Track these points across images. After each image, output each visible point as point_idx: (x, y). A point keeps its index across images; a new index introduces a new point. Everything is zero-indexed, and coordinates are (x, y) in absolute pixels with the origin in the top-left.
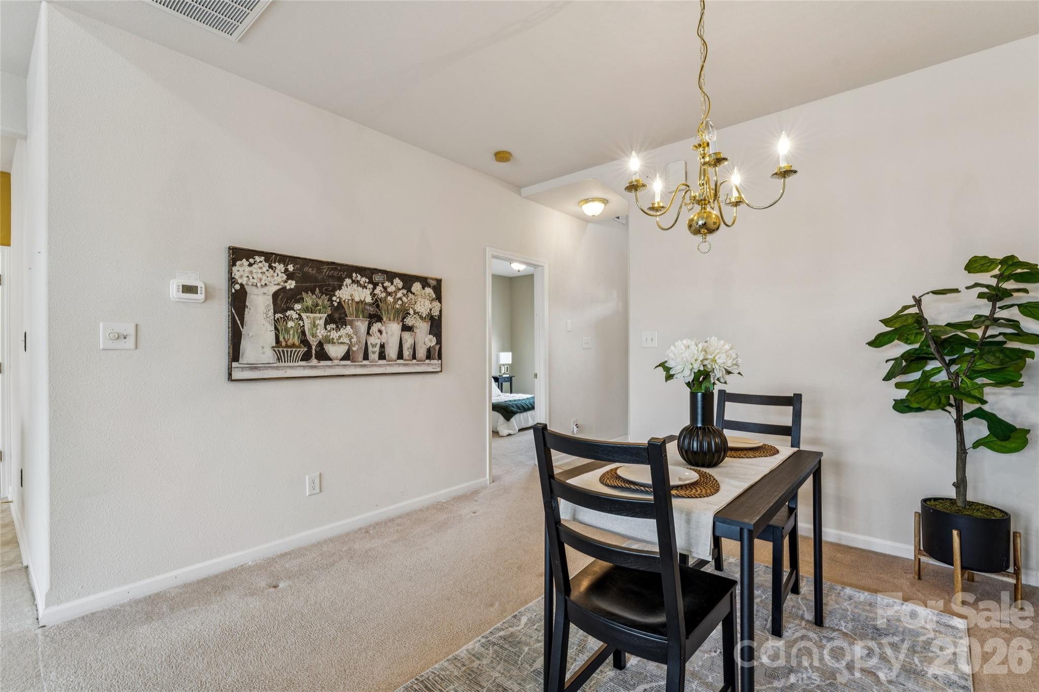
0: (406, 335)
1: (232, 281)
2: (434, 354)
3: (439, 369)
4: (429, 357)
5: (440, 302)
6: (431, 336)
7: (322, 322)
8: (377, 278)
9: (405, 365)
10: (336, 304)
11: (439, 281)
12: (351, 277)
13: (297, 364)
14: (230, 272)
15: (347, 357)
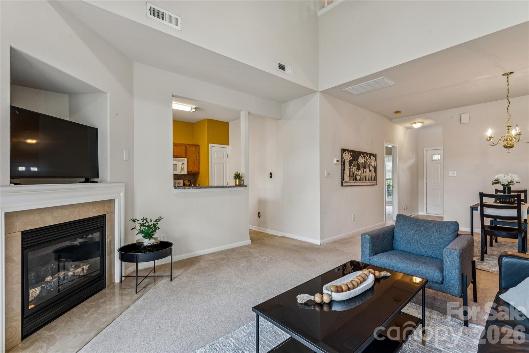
0: (370, 172)
1: (342, 158)
2: (375, 179)
3: (376, 184)
4: (374, 180)
5: (376, 162)
6: (374, 173)
7: (356, 169)
8: (365, 155)
9: (370, 182)
10: (358, 163)
11: (376, 155)
12: (360, 155)
13: (351, 182)
14: (342, 156)
15: (360, 180)
